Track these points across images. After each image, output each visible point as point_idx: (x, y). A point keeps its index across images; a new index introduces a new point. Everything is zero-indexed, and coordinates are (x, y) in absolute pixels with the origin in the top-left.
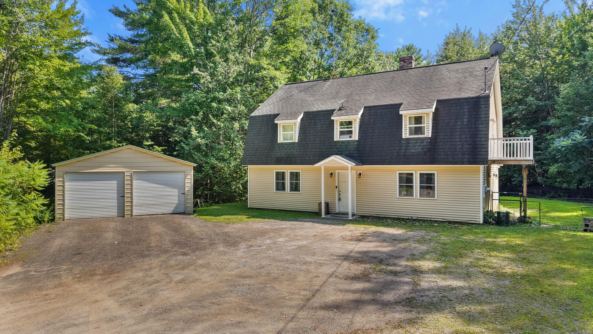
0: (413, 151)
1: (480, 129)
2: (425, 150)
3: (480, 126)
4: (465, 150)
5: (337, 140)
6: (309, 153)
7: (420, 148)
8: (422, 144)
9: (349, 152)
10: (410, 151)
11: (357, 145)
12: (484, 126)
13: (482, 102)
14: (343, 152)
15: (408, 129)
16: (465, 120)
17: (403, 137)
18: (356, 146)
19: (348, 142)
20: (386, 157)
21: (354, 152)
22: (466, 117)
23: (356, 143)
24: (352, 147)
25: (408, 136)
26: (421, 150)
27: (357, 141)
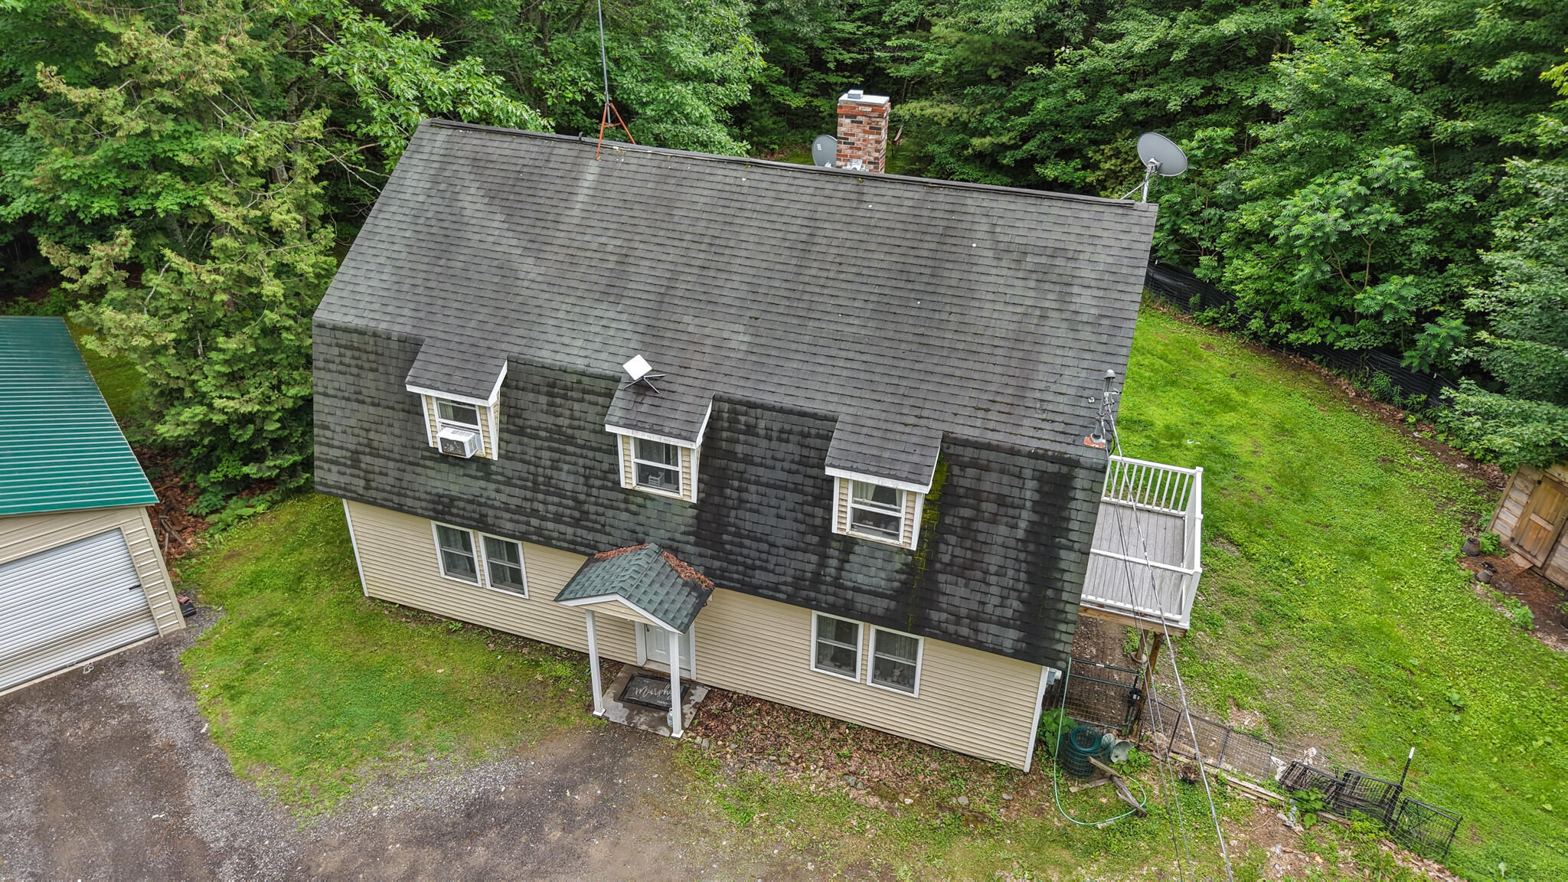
0: (860, 578)
1: (1063, 565)
2: (896, 584)
3: (1063, 554)
4: (1009, 613)
5: (628, 487)
6: (541, 507)
7: (883, 575)
8: (889, 566)
9: (668, 535)
10: (853, 576)
11: (697, 517)
12: (1072, 556)
13: (1082, 480)
14: (652, 531)
15: (849, 511)
16: (1023, 525)
17: (834, 530)
18: (691, 521)
19: (668, 502)
20: (783, 579)
21: (685, 538)
22: (1025, 514)
23: (693, 512)
24: (679, 520)
25: (847, 531)
26: (883, 583)
27: (693, 506)
